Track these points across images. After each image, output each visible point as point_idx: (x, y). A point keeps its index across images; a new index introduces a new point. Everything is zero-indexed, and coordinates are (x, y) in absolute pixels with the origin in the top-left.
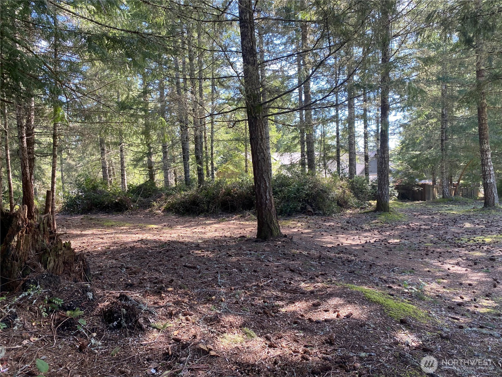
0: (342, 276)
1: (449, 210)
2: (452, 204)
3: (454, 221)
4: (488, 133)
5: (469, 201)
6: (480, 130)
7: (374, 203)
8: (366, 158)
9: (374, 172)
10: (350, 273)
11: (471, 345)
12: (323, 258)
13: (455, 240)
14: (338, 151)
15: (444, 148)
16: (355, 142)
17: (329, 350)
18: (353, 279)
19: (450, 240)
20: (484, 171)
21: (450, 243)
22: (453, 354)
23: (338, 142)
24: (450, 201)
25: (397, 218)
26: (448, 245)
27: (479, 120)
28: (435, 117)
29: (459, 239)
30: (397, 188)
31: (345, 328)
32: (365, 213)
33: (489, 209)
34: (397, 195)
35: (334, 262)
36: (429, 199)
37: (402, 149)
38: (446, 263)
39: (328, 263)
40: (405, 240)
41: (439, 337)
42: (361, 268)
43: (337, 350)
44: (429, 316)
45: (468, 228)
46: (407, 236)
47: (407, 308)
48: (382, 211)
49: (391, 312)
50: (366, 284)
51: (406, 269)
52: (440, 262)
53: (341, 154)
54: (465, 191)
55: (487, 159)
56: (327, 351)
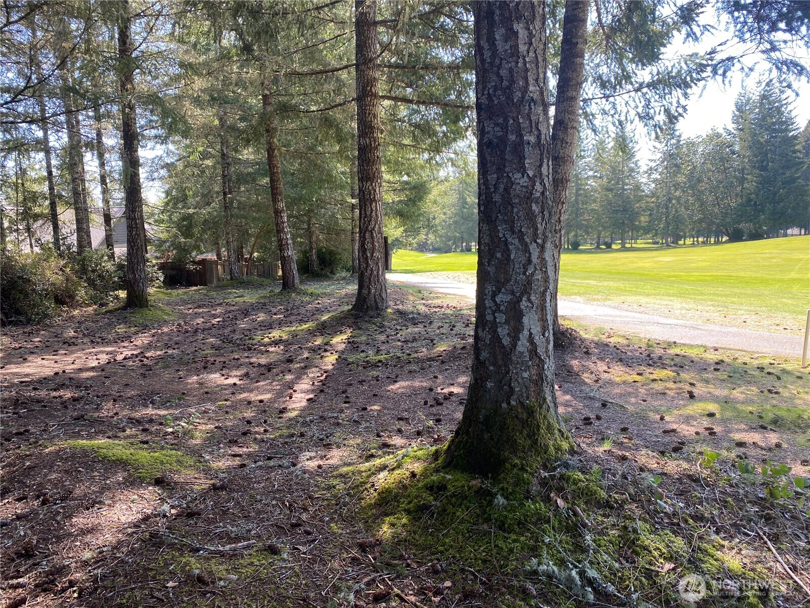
0: (60, 429)
1: (238, 297)
2: (244, 288)
3: (245, 312)
4: (281, 186)
5: (266, 283)
6: (272, 181)
7: (123, 294)
8: (107, 218)
9: (122, 243)
10: (75, 419)
11: (253, 488)
12: (22, 403)
13: (245, 340)
14: (53, 205)
15: (228, 205)
16: (83, 190)
17: (22, 569)
18: (82, 431)
19: (238, 342)
20: (280, 240)
21: (239, 345)
22: (229, 509)
23: (51, 188)
24: (241, 283)
25: (161, 316)
26: (236, 349)
27: (270, 167)
28: (213, 156)
29: (250, 339)
30: (162, 267)
31: (56, 521)
32: (107, 312)
33: (289, 293)
34: (162, 279)
35: (45, 406)
36: (211, 282)
37: (167, 204)
38: (231, 376)
39: (33, 410)
40: (174, 349)
41: (210, 490)
42: (97, 408)
43: (39, 563)
44: (200, 462)
45: (262, 322)
46: (176, 344)
47: (168, 458)
48: (136, 306)
49: (141, 470)
50: (103, 432)
51: (173, 396)
52: (223, 375)
53: (59, 210)
54: (261, 268)
55: (283, 223)
56: (19, 571)
